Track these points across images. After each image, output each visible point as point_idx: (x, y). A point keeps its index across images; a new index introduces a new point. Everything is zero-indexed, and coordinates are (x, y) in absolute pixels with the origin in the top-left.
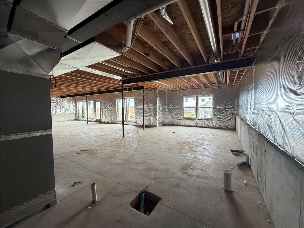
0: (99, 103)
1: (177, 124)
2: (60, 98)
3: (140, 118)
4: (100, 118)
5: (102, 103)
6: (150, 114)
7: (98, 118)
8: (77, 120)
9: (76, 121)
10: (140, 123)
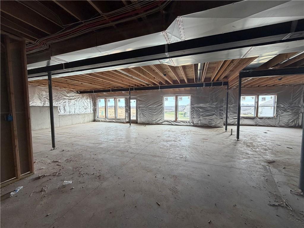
0: (135, 100)
1: (233, 123)
2: (80, 94)
3: (199, 118)
4: (135, 119)
5: (140, 100)
6: (214, 113)
7: (133, 118)
8: (97, 121)
9: (94, 122)
10: (198, 124)
